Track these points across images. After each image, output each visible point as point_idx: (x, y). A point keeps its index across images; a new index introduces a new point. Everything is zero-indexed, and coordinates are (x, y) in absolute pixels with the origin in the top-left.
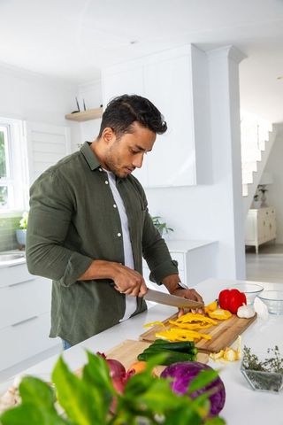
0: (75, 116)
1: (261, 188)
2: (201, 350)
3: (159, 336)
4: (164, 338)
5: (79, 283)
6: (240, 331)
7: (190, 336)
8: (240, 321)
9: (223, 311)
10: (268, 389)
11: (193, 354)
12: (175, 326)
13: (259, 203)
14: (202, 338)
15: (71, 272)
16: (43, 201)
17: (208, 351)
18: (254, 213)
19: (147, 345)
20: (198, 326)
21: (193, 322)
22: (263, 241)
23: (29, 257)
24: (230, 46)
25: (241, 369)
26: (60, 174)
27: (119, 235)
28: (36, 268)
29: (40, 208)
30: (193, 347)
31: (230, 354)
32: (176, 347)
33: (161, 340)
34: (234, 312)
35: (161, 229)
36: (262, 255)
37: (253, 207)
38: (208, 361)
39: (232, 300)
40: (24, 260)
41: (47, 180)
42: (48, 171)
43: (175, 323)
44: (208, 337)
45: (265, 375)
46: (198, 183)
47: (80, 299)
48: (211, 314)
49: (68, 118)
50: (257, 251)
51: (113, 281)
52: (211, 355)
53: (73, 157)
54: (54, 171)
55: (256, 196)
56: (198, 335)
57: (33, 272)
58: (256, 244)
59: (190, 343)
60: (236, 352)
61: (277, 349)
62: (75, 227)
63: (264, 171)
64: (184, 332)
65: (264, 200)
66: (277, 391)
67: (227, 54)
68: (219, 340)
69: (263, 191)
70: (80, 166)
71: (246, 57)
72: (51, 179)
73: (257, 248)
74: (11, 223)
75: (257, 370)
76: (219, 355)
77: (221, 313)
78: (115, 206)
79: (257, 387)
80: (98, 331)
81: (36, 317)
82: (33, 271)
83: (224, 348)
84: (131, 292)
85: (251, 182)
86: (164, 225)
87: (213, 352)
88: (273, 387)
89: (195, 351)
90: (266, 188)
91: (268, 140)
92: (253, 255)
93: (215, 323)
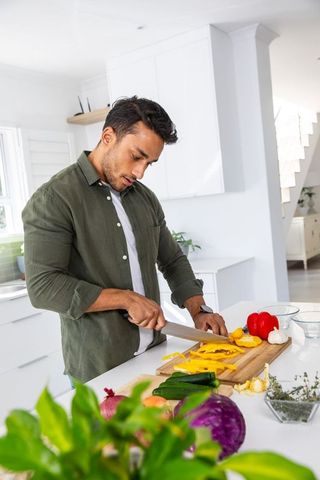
0: (78, 118)
1: (306, 191)
2: (225, 382)
3: (177, 369)
4: (183, 370)
5: (87, 315)
6: (270, 359)
7: (212, 367)
8: (271, 348)
9: (252, 337)
10: (296, 420)
11: (214, 386)
12: (197, 357)
13: (306, 209)
14: (226, 368)
15: (78, 303)
16: (38, 224)
17: (232, 382)
18: (299, 222)
19: (164, 379)
20: (222, 355)
21: (217, 351)
22: (312, 254)
23: (31, 288)
24: (257, 25)
25: (265, 399)
26: (53, 192)
27: (125, 257)
28: (39, 300)
29: (35, 233)
30: (214, 379)
31: (257, 384)
32: (194, 380)
33: (179, 373)
34: (265, 338)
35: (186, 247)
36: (311, 271)
37: (297, 214)
38: (232, 394)
39: (261, 325)
40: (25, 291)
41: (39, 200)
42: (40, 190)
43: (197, 353)
44: (233, 367)
45: (291, 405)
46: (226, 191)
47: (86, 331)
48: (238, 342)
49: (70, 121)
50: (306, 267)
51: (127, 312)
52: (236, 386)
53: (68, 172)
54: (47, 189)
55: (300, 202)
56: (221, 366)
57: (36, 305)
58: (303, 257)
59: (210, 374)
60: (263, 382)
61: (306, 375)
62: (77, 251)
63: (310, 171)
64: (205, 363)
65: (311, 205)
66: (306, 421)
67: (254, 35)
68: (245, 370)
69: (310, 195)
70: (76, 181)
71: (278, 35)
72: (44, 199)
73: (305, 263)
74: (11, 249)
75: (282, 399)
76: (245, 386)
77: (250, 340)
78: (119, 225)
79: (284, 419)
80: (110, 367)
81: (45, 357)
82: (37, 303)
83: (250, 379)
84: (147, 324)
85: (294, 185)
86: (190, 242)
87: (237, 383)
88: (301, 418)
89: (217, 382)
90: (313, 191)
91: (312, 133)
92: (300, 271)
93: (243, 351)
